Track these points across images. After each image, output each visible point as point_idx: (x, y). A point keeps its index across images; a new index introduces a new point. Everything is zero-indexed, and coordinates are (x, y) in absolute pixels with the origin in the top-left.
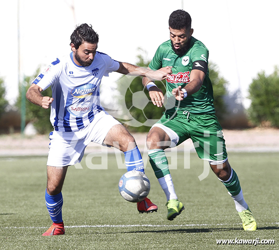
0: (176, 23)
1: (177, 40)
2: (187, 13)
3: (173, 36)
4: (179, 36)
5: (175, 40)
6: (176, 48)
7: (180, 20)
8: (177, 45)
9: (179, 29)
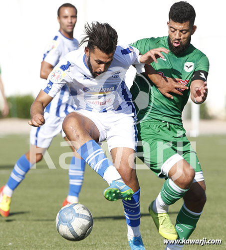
0: (178, 16)
1: (177, 35)
2: (191, 6)
3: (173, 30)
4: (181, 31)
5: (175, 35)
6: (176, 45)
7: (183, 13)
8: (177, 41)
9: (182, 23)
